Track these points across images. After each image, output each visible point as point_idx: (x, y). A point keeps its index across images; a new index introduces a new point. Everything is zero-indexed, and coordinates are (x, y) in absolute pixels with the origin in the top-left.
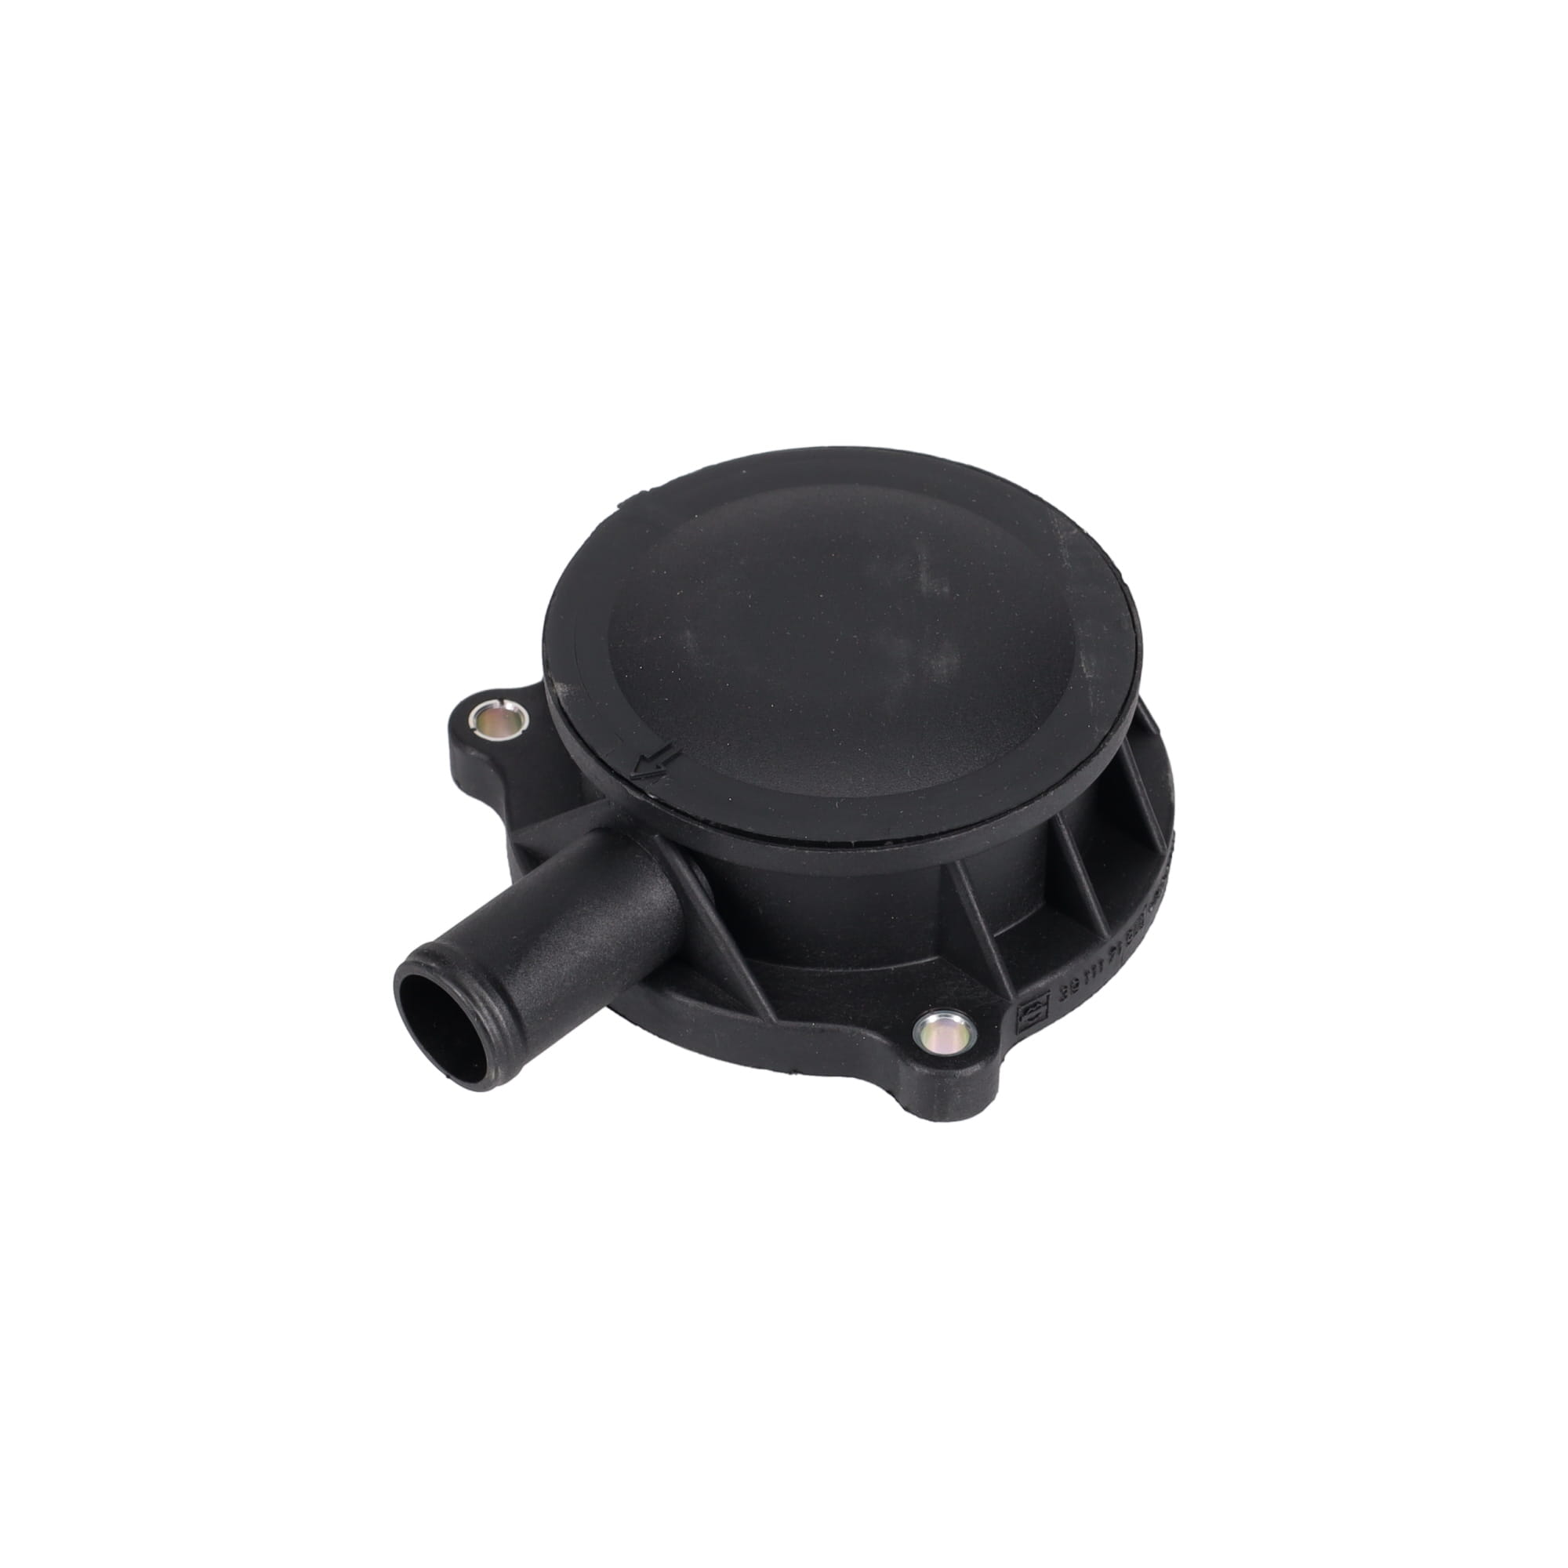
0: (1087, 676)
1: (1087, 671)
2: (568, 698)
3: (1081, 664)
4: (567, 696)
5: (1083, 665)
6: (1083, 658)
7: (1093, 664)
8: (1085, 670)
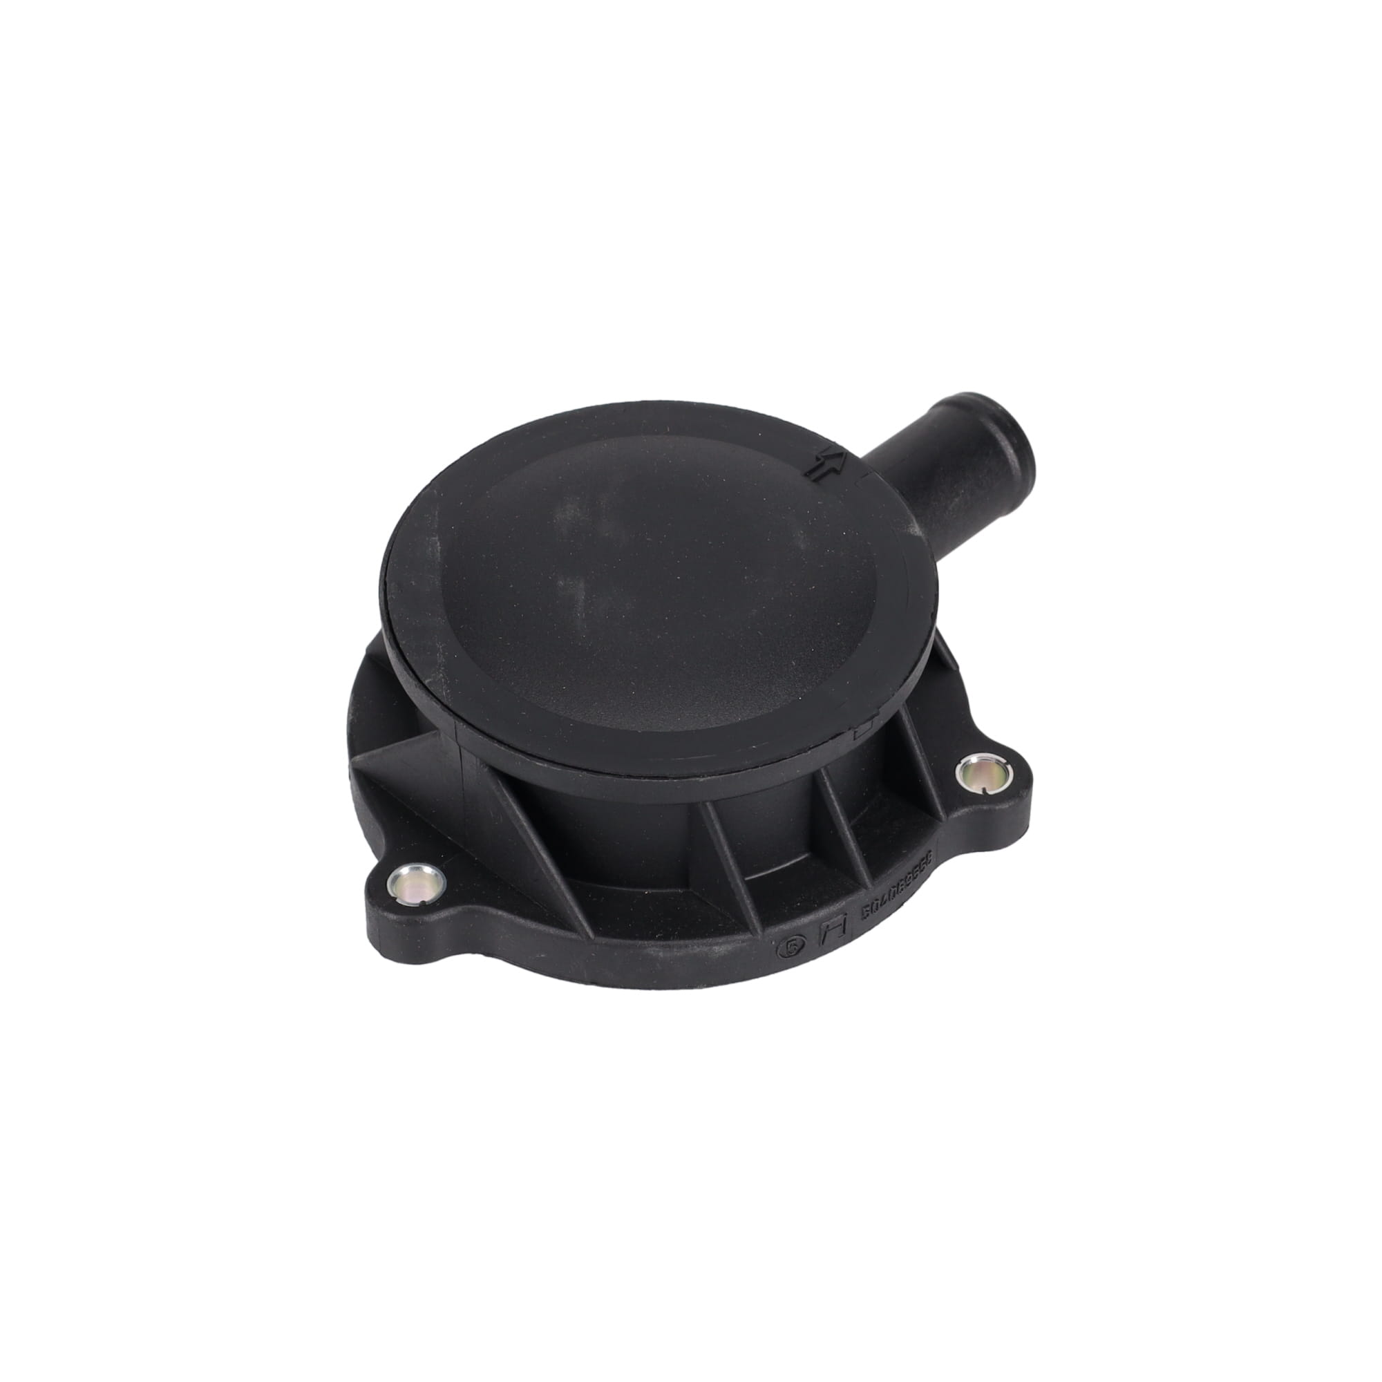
0: (437, 538)
1: (436, 543)
2: (908, 522)
3: (441, 549)
4: (909, 523)
5: (439, 548)
6: (438, 554)
7: (430, 549)
8: (438, 544)
